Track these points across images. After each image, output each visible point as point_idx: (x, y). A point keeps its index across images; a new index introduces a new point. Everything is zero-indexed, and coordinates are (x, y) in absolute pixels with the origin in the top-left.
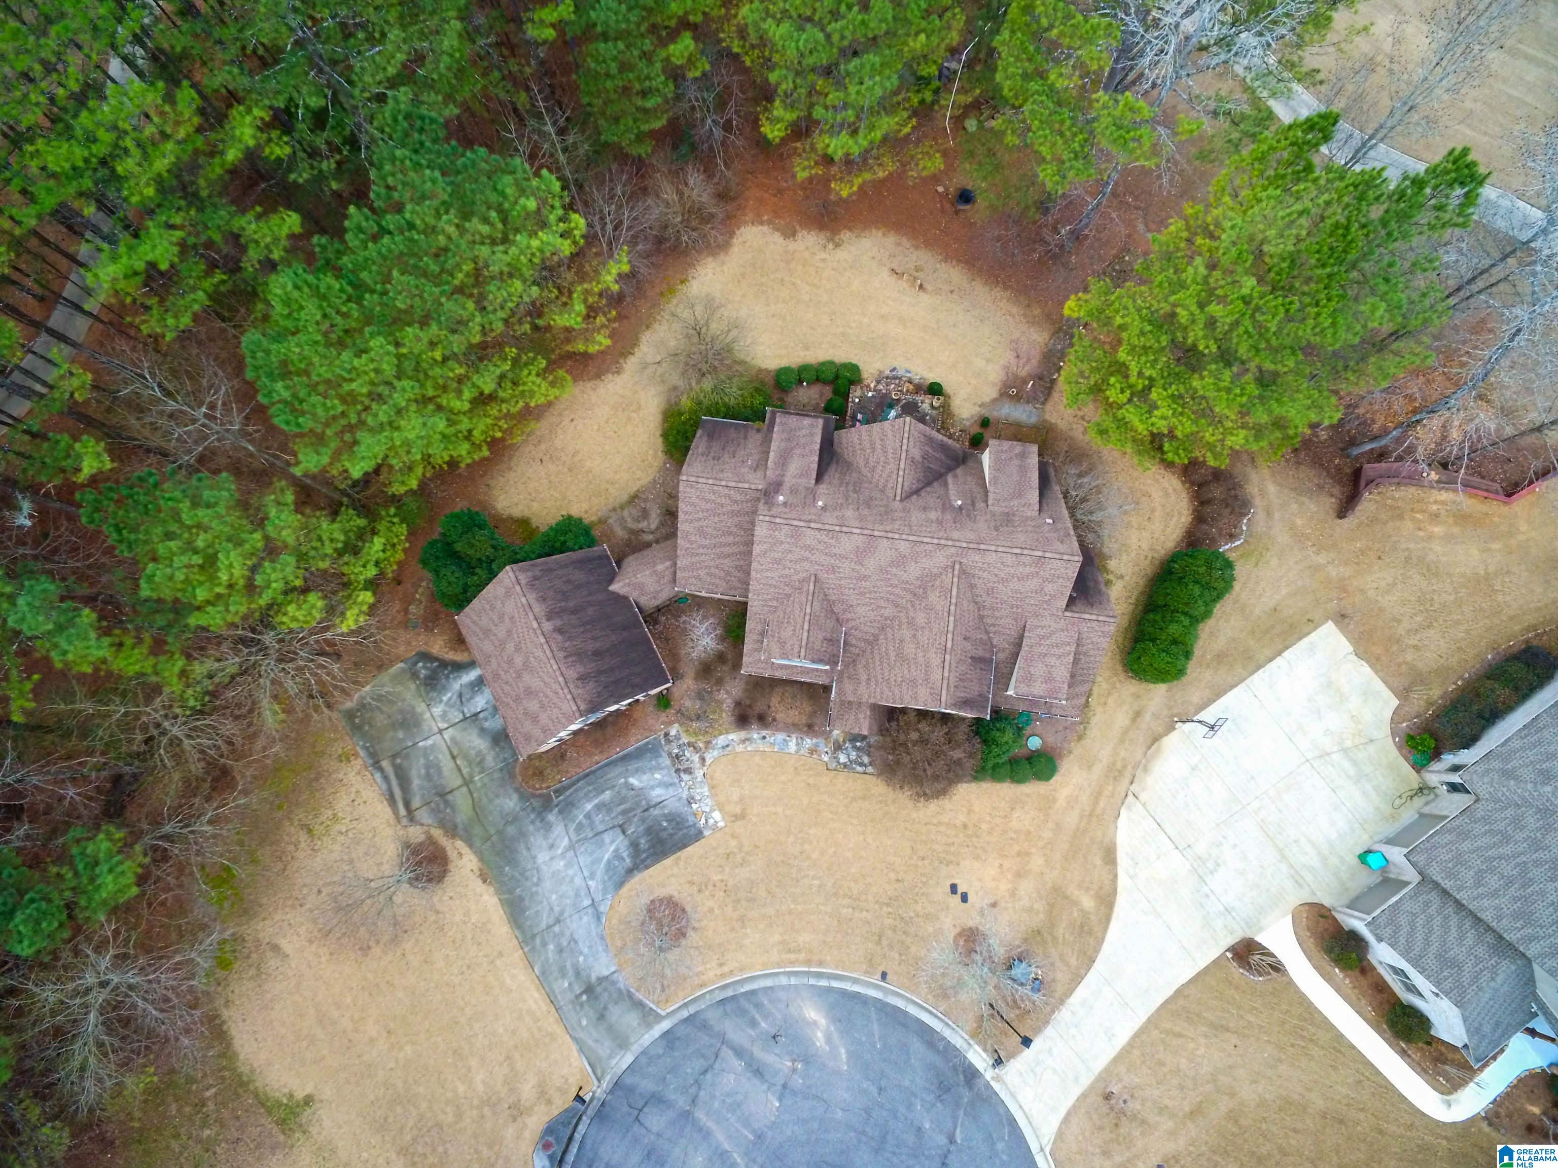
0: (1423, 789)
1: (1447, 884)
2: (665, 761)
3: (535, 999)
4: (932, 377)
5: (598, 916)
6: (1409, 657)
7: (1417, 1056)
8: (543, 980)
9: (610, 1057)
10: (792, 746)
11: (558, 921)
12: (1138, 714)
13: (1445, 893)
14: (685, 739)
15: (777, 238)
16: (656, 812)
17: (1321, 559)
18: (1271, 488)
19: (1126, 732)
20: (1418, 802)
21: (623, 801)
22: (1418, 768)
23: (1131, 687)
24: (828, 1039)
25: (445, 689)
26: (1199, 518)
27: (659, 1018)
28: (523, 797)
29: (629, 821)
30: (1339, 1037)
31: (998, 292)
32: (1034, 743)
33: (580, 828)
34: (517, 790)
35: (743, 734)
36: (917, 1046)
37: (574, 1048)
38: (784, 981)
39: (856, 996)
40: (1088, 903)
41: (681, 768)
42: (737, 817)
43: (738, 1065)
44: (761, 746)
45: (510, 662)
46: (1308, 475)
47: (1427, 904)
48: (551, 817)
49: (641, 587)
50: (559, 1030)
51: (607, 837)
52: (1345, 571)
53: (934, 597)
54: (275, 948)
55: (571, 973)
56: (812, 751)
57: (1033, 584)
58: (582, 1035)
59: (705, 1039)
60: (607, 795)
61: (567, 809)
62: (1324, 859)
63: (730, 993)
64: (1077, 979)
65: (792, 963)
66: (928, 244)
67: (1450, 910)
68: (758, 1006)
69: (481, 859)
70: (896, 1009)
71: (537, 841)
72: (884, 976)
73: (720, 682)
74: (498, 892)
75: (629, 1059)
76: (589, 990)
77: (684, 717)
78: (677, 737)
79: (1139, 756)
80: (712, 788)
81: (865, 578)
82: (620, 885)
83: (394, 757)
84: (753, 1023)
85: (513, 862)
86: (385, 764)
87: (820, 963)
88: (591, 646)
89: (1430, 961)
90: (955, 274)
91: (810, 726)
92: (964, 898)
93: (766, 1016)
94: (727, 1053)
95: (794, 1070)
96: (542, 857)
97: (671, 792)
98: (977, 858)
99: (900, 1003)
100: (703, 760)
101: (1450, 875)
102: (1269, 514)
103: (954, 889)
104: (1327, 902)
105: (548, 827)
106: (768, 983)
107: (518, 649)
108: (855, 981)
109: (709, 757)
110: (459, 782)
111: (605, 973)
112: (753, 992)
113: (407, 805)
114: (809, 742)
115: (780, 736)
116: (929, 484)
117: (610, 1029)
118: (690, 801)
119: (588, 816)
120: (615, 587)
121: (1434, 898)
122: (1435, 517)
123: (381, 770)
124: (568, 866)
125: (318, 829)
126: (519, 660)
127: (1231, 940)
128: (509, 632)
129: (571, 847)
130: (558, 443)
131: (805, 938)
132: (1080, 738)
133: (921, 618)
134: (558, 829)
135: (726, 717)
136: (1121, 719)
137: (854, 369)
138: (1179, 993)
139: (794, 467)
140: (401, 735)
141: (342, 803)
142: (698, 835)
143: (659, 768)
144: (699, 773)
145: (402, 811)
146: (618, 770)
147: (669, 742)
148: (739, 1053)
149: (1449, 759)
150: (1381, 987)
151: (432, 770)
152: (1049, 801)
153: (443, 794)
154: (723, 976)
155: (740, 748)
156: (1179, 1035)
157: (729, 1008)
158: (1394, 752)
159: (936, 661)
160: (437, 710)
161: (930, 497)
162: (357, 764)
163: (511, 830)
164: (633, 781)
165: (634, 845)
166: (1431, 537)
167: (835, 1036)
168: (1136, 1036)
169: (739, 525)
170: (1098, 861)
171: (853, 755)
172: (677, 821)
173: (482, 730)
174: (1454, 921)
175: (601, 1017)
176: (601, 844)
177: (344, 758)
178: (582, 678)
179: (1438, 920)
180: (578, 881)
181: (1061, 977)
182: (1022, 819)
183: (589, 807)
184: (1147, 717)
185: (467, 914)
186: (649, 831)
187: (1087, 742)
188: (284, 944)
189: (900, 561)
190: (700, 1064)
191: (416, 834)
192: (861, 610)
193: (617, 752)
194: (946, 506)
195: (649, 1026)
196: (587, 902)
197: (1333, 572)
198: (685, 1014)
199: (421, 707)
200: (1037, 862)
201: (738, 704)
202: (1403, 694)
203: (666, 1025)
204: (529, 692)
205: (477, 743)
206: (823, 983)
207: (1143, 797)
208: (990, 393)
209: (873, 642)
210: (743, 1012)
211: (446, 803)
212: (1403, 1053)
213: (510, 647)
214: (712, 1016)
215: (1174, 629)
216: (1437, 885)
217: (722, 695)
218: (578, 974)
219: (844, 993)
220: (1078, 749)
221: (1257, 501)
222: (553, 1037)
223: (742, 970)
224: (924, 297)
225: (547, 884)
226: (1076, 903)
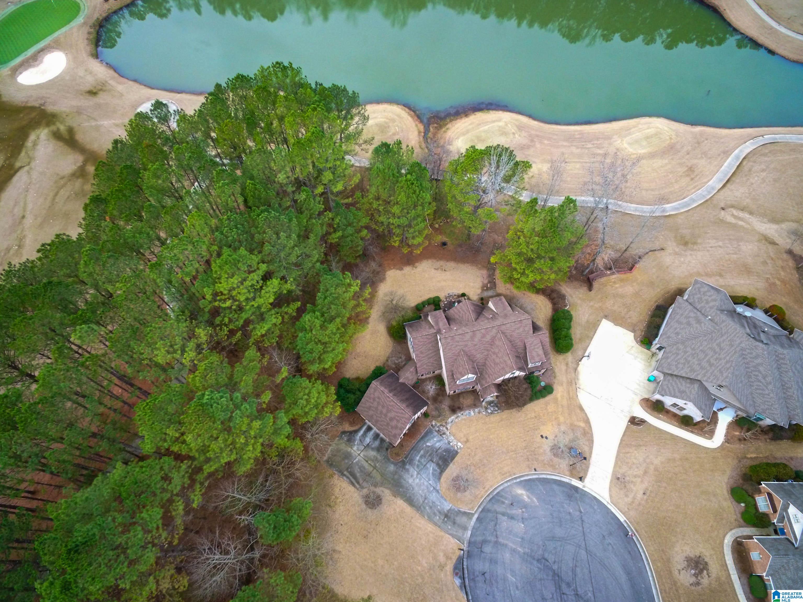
0: (654, 355)
1: (670, 372)
2: (436, 434)
3: (430, 527)
4: (461, 292)
5: (438, 491)
6: (629, 321)
7: (696, 431)
8: (430, 519)
9: (463, 535)
10: (472, 413)
11: (425, 499)
12: (567, 364)
13: (672, 375)
14: (438, 424)
15: (398, 271)
16: (440, 451)
17: (592, 304)
18: (568, 290)
19: (566, 370)
20: (654, 359)
21: (428, 452)
22: (649, 349)
23: (561, 358)
24: (529, 497)
25: (355, 440)
26: (554, 304)
27: (473, 515)
28: (395, 464)
29: (433, 457)
30: (672, 435)
31: (467, 265)
32: (543, 384)
33: (418, 466)
34: (392, 463)
35: (455, 416)
36: (555, 487)
37: (450, 537)
38: (506, 485)
39: (530, 480)
40: (582, 424)
41: (441, 434)
42: (467, 441)
43: (505, 518)
44: (464, 417)
45: (381, 412)
46: (576, 283)
47: (669, 380)
48: (407, 467)
49: (407, 378)
50: (442, 534)
51: (428, 465)
52: (600, 304)
53: (497, 343)
54: (334, 551)
55: (438, 513)
56: (479, 413)
57: (521, 330)
58: (451, 532)
59: (490, 515)
60: (422, 452)
61: (411, 462)
62: (639, 385)
63: (491, 496)
64: (591, 448)
65: (506, 478)
66: (441, 259)
67: (675, 378)
68: (502, 496)
69: (391, 490)
70: (544, 478)
71: (406, 476)
72: (535, 470)
73: (441, 402)
74: (402, 498)
75: (469, 533)
76: (446, 516)
77: (434, 418)
78: (436, 425)
79: (573, 375)
80: (454, 436)
81: (475, 345)
82: (439, 479)
83: (347, 469)
84: (503, 503)
85: (402, 487)
86: (345, 473)
87: (514, 474)
88: (404, 398)
89: (678, 394)
90: (451, 264)
91: (475, 405)
92: (546, 438)
93: (506, 499)
94: (500, 516)
95: (523, 512)
96: (410, 481)
97: (442, 442)
98: (544, 425)
99: (544, 476)
100: (447, 428)
101: (670, 369)
102: (572, 297)
103: (542, 436)
104: (647, 397)
105: (408, 470)
106: (501, 488)
107: (383, 407)
108: (527, 475)
109: (448, 427)
110: (372, 469)
111: (449, 508)
112: (498, 493)
113: (358, 483)
114: (477, 410)
115: (467, 412)
116: (479, 316)
117: (459, 526)
118: (449, 443)
119: (419, 461)
120: (401, 381)
121: (669, 378)
122: (615, 282)
123: (345, 475)
124: (420, 480)
125: (332, 504)
126: (384, 411)
127: (628, 419)
128: (378, 403)
129: (418, 473)
130: (358, 351)
131: (506, 469)
132: (555, 377)
133: (497, 351)
134: (411, 470)
135: (448, 412)
136: (564, 368)
137: (438, 297)
138: (622, 440)
139: (441, 324)
140: (346, 461)
141: (337, 491)
142: (457, 453)
143: (434, 437)
144: (448, 433)
145: (358, 486)
146: (422, 442)
147: (434, 427)
148: (503, 514)
149: (654, 343)
150: (675, 415)
151: (362, 468)
152: (556, 400)
153: (369, 475)
154: (487, 491)
155: (457, 420)
156: (628, 453)
157: (493, 501)
158: (640, 348)
159: (506, 359)
160: (355, 448)
161: (482, 318)
162: (336, 477)
163: (396, 477)
164: (428, 444)
165: (438, 464)
166: (617, 288)
167: (530, 495)
168: (617, 457)
169: (432, 346)
170: (579, 411)
171: (492, 409)
172: (448, 451)
173: (373, 449)
174: (677, 381)
175: (454, 523)
176: (427, 468)
177: (331, 476)
178: (407, 406)
179: (674, 384)
180: (426, 483)
181: (586, 449)
182: (551, 408)
183: (418, 458)
184: (570, 364)
185: (395, 510)
186: (440, 458)
187: (557, 378)
188: (337, 548)
189: (484, 336)
190: (492, 524)
191: (365, 491)
192: (478, 356)
193: (419, 437)
194: (488, 319)
195: (471, 519)
196: (432, 489)
197: (597, 305)
198: (480, 509)
199: (349, 449)
200: (562, 419)
201: (449, 407)
202: (633, 331)
203: (476, 516)
204: (391, 419)
205: (372, 453)
206: (518, 480)
207: (581, 387)
208: (479, 291)
209: (484, 365)
210: (498, 501)
211: (371, 477)
212: (692, 432)
213: (380, 408)
214: (489, 506)
215: (563, 333)
216: (668, 374)
217: (443, 406)
218: (440, 512)
219: (526, 481)
220: (556, 381)
221: (567, 294)
222: (442, 537)
223: (491, 487)
224: (448, 273)
225: (416, 488)
226: (579, 427)
